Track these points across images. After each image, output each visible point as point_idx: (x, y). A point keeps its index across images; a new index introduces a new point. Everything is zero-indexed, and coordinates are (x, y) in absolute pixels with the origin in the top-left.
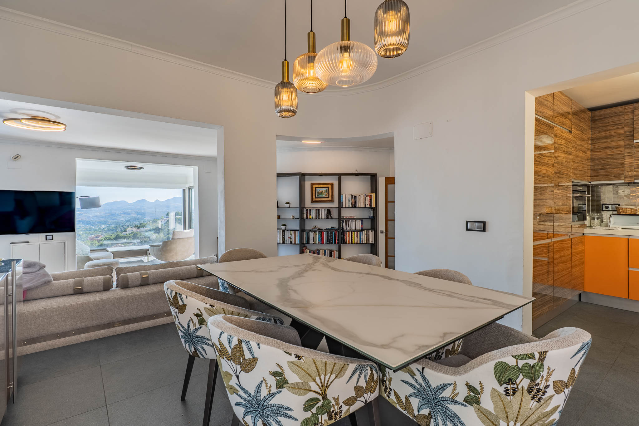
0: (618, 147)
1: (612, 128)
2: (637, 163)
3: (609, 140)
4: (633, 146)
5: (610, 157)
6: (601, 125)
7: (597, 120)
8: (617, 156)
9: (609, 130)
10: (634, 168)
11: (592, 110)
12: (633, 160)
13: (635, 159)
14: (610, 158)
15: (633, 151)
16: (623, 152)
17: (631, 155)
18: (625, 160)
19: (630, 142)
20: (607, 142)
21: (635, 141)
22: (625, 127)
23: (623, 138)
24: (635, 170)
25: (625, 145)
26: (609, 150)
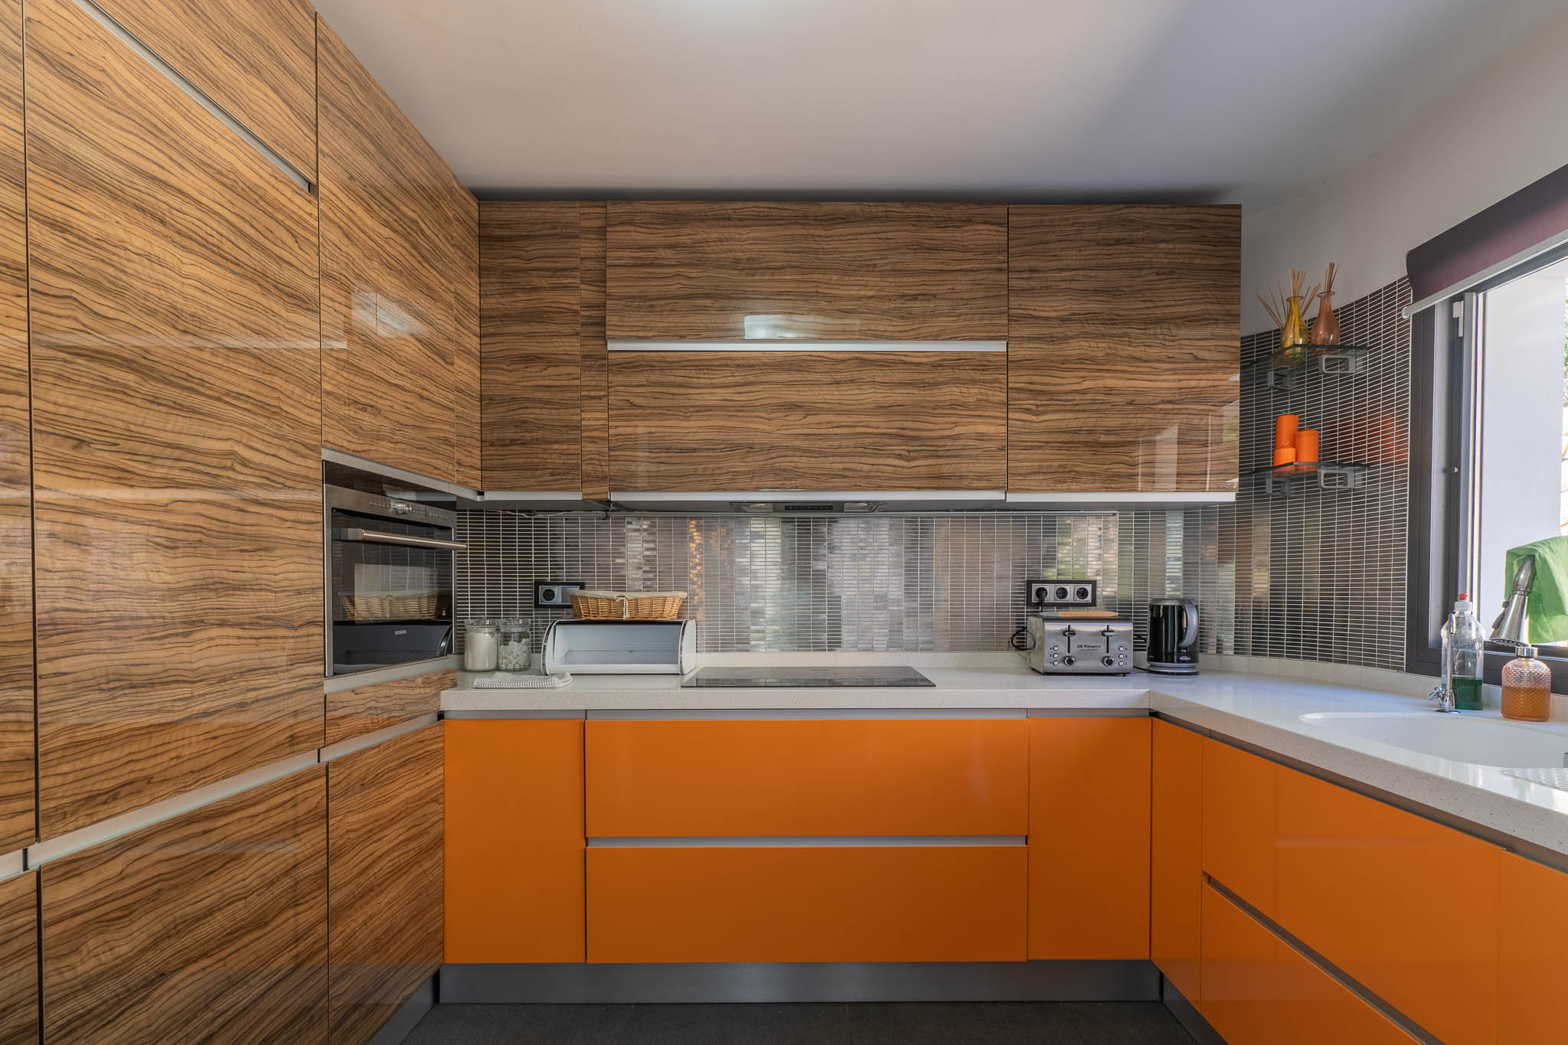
0: (563, 361)
1: (545, 282)
2: (616, 427)
3: (537, 328)
4: (603, 362)
5: (539, 395)
6: (512, 263)
7: (501, 239)
8: (559, 396)
9: (536, 289)
10: (610, 449)
11: (485, 197)
12: (605, 415)
13: (611, 412)
14: (540, 401)
15: (605, 384)
16: (577, 382)
17: (600, 398)
18: (584, 415)
19: (593, 346)
20: (529, 335)
21: (611, 346)
22: (582, 286)
23: (578, 328)
24: (612, 453)
25: (584, 357)
26: (535, 368)
